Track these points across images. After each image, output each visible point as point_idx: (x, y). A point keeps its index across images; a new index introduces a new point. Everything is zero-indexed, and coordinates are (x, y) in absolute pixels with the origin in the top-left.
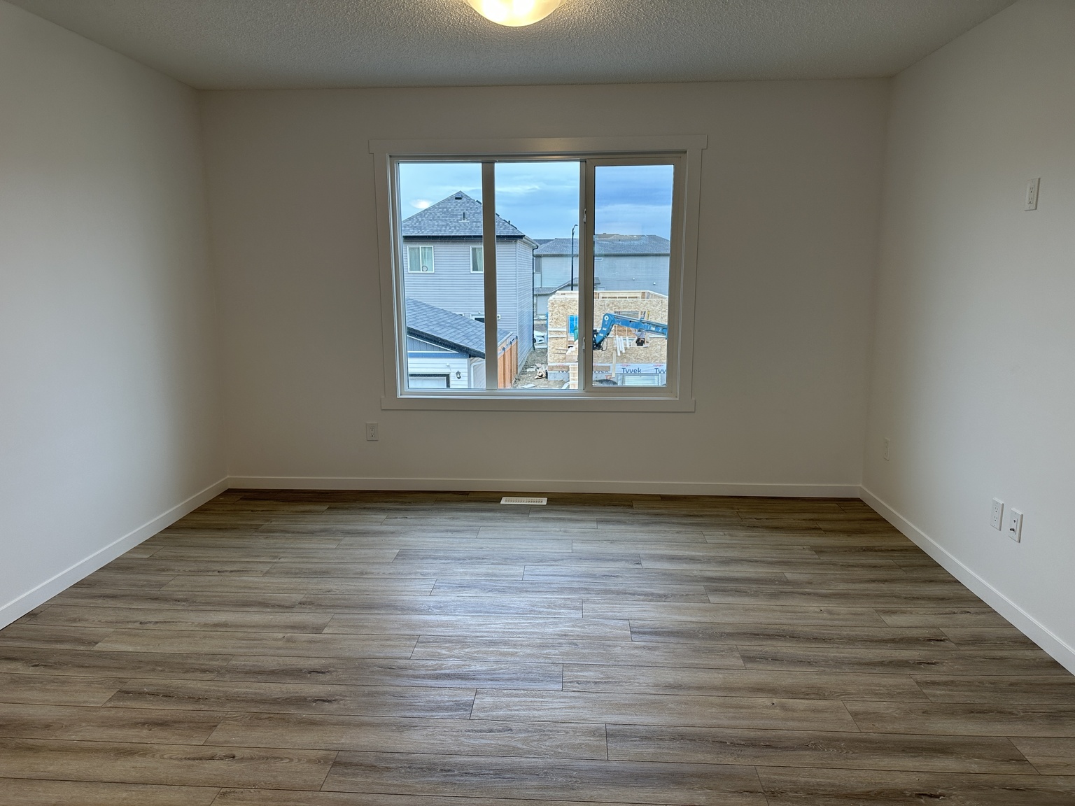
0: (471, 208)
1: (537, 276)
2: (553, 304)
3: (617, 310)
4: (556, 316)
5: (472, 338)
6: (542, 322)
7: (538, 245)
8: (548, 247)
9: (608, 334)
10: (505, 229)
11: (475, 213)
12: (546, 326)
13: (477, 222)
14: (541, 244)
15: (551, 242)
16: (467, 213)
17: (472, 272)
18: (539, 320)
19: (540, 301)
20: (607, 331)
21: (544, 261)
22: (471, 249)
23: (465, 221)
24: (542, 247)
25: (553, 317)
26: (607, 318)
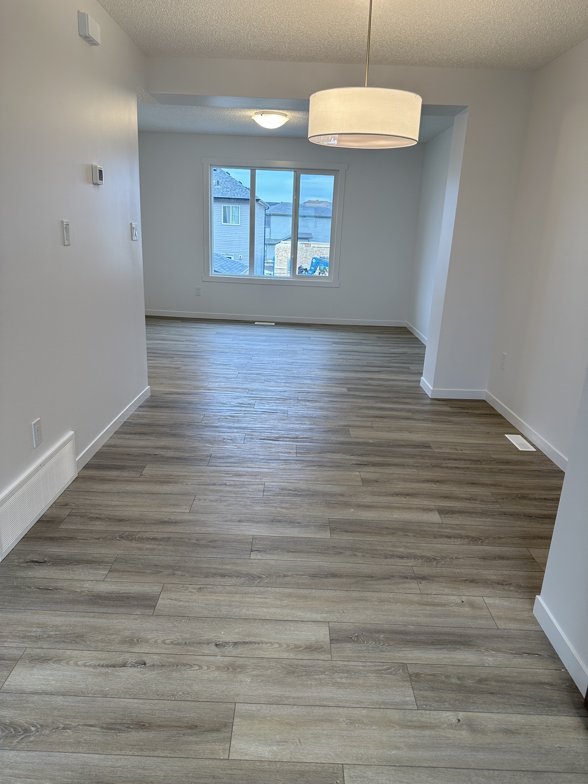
0: (223, 178)
1: (267, 230)
2: (278, 249)
3: (322, 256)
4: (280, 258)
5: (225, 268)
6: (270, 265)
7: (269, 206)
8: (276, 208)
9: (315, 272)
10: (245, 193)
11: (225, 181)
12: (273, 267)
13: (227, 188)
15: (278, 205)
16: (220, 181)
17: (223, 223)
18: (268, 263)
19: (268, 248)
20: (314, 269)
21: (273, 219)
22: (222, 207)
23: (219, 187)
24: (271, 208)
25: (278, 258)
26: (314, 261)
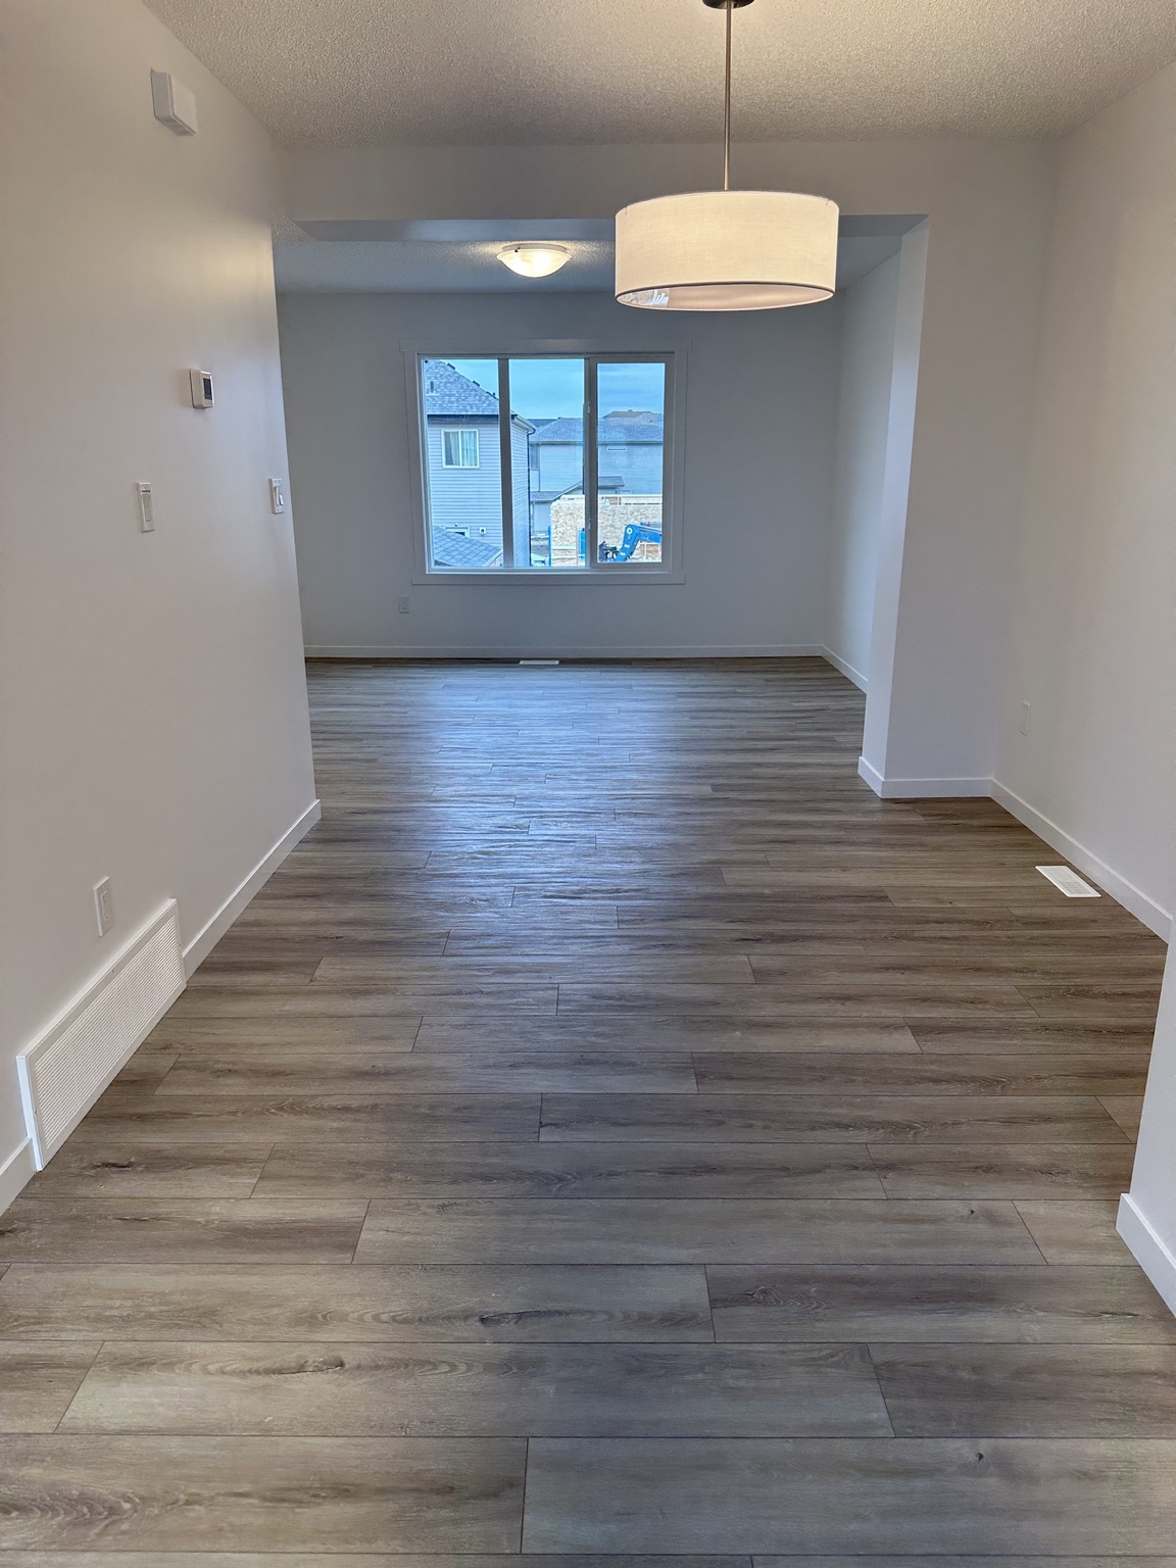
0: (441, 376)
1: (533, 474)
2: (556, 511)
3: (644, 521)
4: (561, 529)
5: (454, 554)
6: (542, 543)
7: (534, 427)
8: (548, 430)
9: (632, 553)
10: (489, 405)
11: (446, 383)
12: (548, 548)
13: (450, 396)
14: (538, 426)
15: (553, 423)
16: (436, 382)
17: (445, 466)
18: (537, 539)
19: (537, 510)
20: (631, 548)
21: (544, 452)
22: (443, 433)
23: (434, 394)
24: (540, 430)
25: (558, 529)
26: (630, 531)
